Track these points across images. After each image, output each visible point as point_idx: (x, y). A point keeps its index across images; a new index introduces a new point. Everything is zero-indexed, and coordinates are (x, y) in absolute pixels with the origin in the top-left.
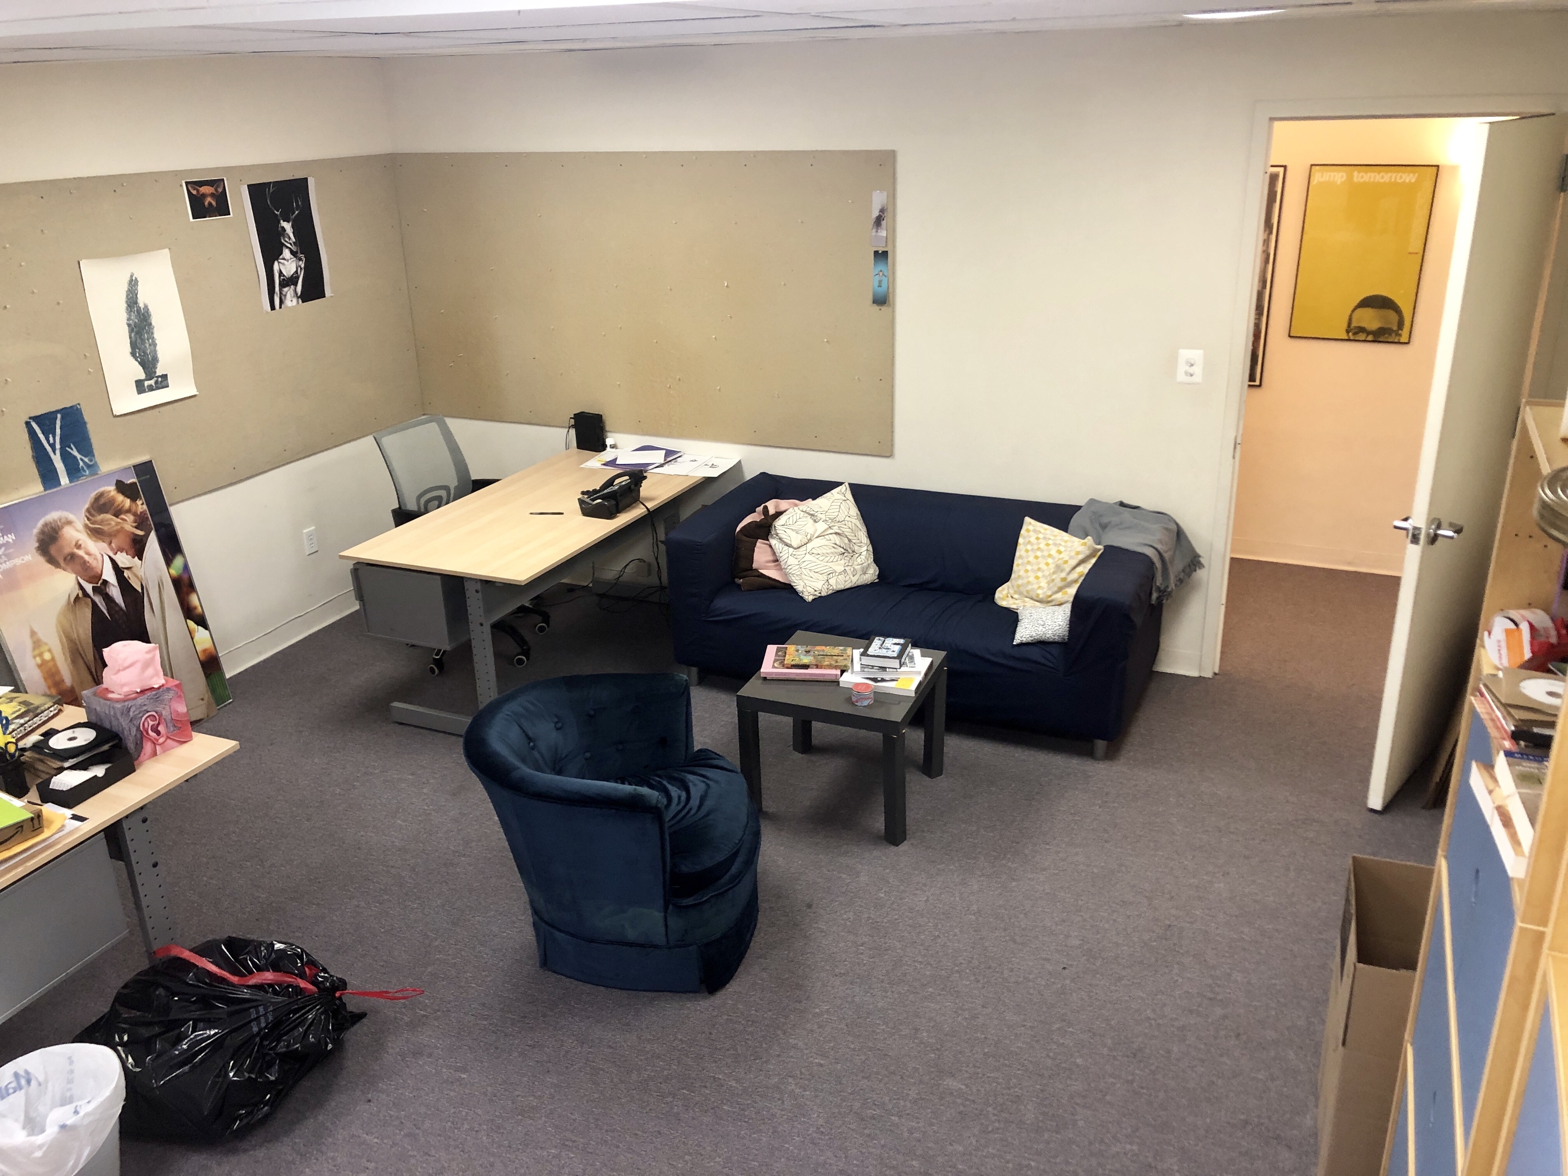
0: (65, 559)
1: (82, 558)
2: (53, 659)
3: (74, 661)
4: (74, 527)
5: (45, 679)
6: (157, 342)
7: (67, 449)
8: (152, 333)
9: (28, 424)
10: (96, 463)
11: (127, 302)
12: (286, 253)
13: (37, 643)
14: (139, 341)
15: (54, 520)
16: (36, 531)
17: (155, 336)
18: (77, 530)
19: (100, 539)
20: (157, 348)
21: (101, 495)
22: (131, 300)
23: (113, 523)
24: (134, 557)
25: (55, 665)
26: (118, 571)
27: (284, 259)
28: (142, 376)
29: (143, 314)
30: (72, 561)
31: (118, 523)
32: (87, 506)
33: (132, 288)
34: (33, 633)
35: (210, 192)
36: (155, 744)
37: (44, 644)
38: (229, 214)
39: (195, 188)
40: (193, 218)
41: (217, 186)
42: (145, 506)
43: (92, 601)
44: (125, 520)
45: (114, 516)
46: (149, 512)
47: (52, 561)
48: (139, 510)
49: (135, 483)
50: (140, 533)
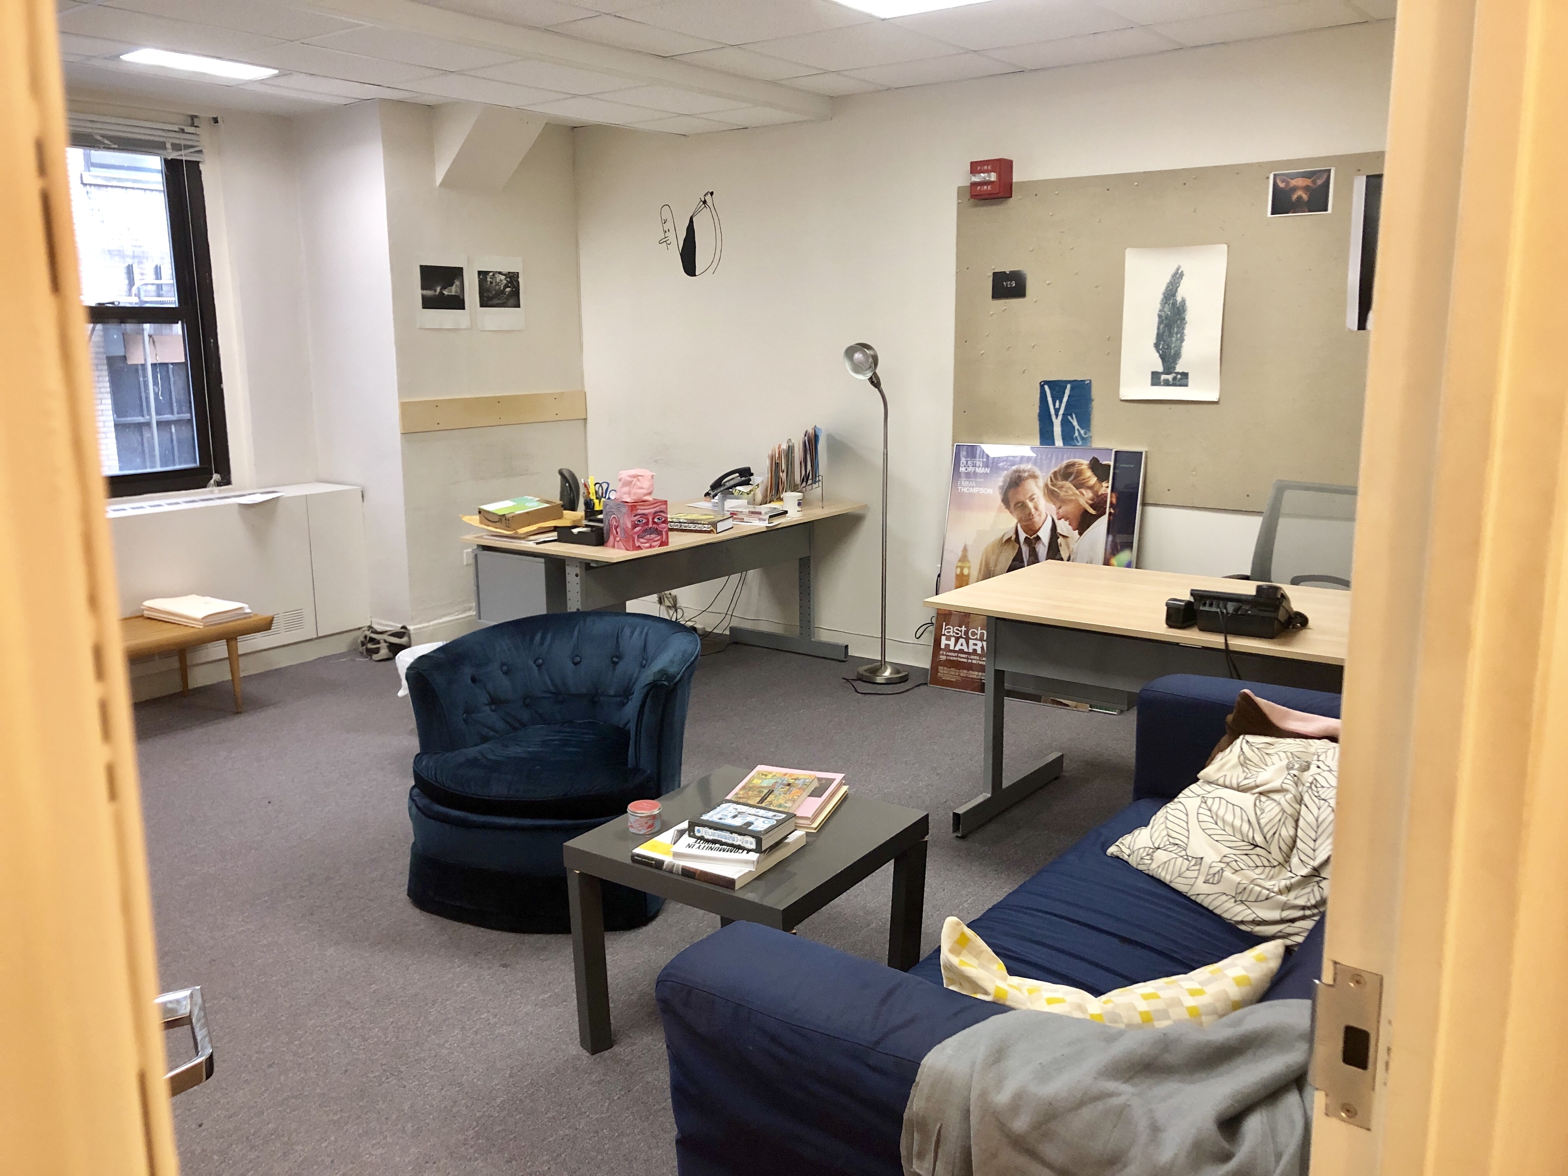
0: (1015, 505)
4: (1037, 482)
6: (1185, 338)
7: (1070, 418)
8: (1183, 329)
9: (1042, 387)
10: (1090, 438)
11: (1164, 294)
13: (964, 559)
14: (1166, 333)
17: (1186, 331)
18: (1037, 485)
19: (1052, 501)
20: (1184, 344)
21: (1073, 465)
22: (1169, 293)
23: (1070, 492)
24: (1074, 530)
26: (1054, 533)
28: (1161, 371)
29: (1178, 308)
31: (1074, 494)
32: (1056, 469)
33: (1174, 280)
34: (965, 549)
35: (1304, 185)
36: (615, 538)
37: (968, 561)
38: (1326, 210)
39: (1283, 181)
40: (1272, 214)
41: (1318, 178)
42: (1109, 490)
43: (1020, 549)
44: (1083, 495)
45: (1074, 486)
46: (1111, 497)
47: (1006, 501)
48: (1102, 491)
49: (1109, 466)
50: (1092, 511)
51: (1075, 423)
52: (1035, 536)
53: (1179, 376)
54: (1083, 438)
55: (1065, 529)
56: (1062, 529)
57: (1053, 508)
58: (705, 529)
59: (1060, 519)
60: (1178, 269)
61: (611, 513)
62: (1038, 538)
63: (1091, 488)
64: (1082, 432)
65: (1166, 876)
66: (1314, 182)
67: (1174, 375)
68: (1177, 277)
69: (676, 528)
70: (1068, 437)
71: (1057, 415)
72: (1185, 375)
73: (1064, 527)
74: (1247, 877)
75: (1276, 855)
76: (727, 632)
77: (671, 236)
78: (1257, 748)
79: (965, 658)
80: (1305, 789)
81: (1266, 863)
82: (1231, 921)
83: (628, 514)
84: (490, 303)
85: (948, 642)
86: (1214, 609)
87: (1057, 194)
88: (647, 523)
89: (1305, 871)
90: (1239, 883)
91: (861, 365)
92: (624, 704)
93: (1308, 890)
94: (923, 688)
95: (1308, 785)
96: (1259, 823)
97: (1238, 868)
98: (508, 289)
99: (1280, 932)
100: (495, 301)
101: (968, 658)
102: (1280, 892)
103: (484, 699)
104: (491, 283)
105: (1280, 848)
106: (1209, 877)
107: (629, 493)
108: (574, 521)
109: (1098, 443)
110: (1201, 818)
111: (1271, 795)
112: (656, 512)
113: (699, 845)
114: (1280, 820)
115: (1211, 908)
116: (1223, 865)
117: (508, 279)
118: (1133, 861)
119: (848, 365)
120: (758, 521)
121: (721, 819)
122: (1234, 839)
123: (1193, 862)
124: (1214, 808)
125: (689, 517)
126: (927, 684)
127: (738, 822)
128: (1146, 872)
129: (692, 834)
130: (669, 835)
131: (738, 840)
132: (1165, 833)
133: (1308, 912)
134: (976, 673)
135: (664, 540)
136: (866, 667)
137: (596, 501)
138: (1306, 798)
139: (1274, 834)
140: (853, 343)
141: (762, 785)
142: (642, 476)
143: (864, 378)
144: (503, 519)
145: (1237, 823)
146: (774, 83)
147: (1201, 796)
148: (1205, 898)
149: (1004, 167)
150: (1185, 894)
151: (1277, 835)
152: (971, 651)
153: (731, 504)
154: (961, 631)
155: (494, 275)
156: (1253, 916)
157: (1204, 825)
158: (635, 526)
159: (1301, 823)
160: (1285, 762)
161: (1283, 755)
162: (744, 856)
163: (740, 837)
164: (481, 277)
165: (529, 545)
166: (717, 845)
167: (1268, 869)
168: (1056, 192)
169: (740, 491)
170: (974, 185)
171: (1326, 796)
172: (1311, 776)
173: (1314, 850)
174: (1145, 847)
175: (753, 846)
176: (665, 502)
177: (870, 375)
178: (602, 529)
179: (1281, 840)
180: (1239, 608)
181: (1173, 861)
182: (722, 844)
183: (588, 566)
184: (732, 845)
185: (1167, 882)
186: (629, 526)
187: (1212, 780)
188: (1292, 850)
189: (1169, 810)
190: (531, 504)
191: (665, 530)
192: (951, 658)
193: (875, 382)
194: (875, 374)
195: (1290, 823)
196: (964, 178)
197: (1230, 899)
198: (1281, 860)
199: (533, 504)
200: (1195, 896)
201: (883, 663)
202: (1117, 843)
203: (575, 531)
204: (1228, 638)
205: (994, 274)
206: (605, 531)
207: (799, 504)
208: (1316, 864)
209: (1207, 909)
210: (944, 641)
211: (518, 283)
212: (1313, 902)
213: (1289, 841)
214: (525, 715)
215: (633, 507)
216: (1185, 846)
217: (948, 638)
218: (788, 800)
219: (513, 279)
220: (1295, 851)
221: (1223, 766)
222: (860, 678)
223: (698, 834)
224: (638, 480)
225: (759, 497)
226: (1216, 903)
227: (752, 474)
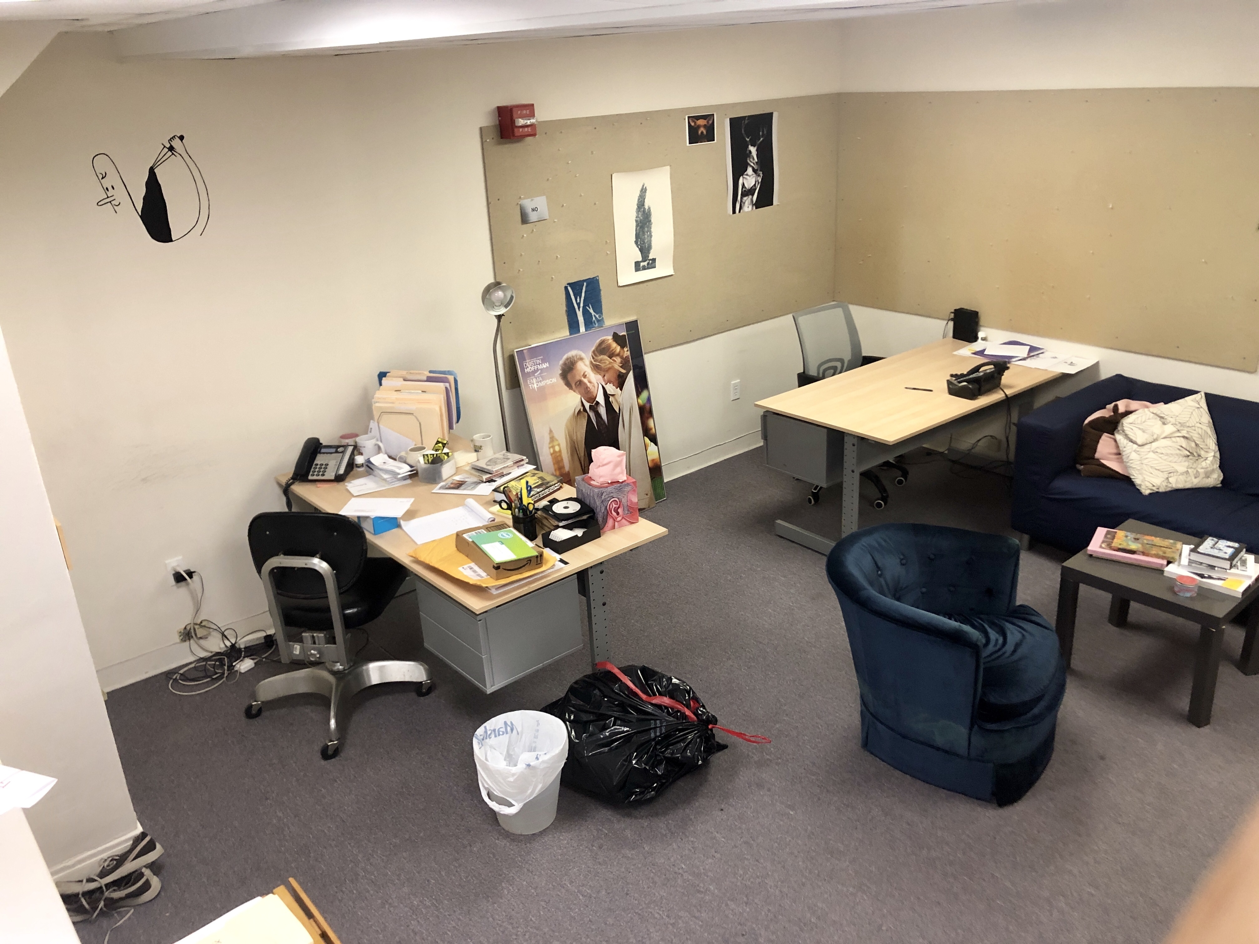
0: (575, 384)
1: (585, 384)
2: (560, 451)
3: (572, 455)
4: (584, 362)
5: (554, 464)
6: (652, 234)
7: (587, 308)
8: (651, 228)
9: (566, 288)
10: (603, 318)
11: (637, 204)
12: (750, 171)
13: (552, 439)
14: (641, 233)
15: (573, 356)
16: (561, 362)
17: (652, 230)
18: (585, 365)
19: (598, 373)
20: (653, 239)
21: (603, 342)
22: (640, 204)
23: (608, 362)
24: (617, 388)
25: (560, 456)
26: (606, 396)
27: (747, 175)
28: (640, 259)
29: (647, 214)
30: (579, 385)
31: (610, 363)
32: (593, 349)
33: (642, 194)
34: (552, 432)
35: (703, 123)
37: (556, 440)
38: (714, 140)
39: (694, 121)
40: (690, 143)
41: (709, 119)
42: (629, 353)
44: (615, 361)
45: (609, 357)
46: (630, 357)
47: (568, 384)
48: (625, 355)
49: (625, 335)
50: (623, 371)
51: (591, 311)
52: (595, 402)
53: (651, 262)
54: (598, 321)
57: (600, 377)
59: (606, 384)
60: (643, 186)
62: (598, 403)
63: (618, 355)
64: (597, 316)
66: (708, 122)
67: (648, 261)
68: (643, 191)
70: (589, 323)
72: (654, 260)
87: (561, 133)
91: (497, 303)
109: (611, 321)
143: (498, 313)
168: (561, 131)
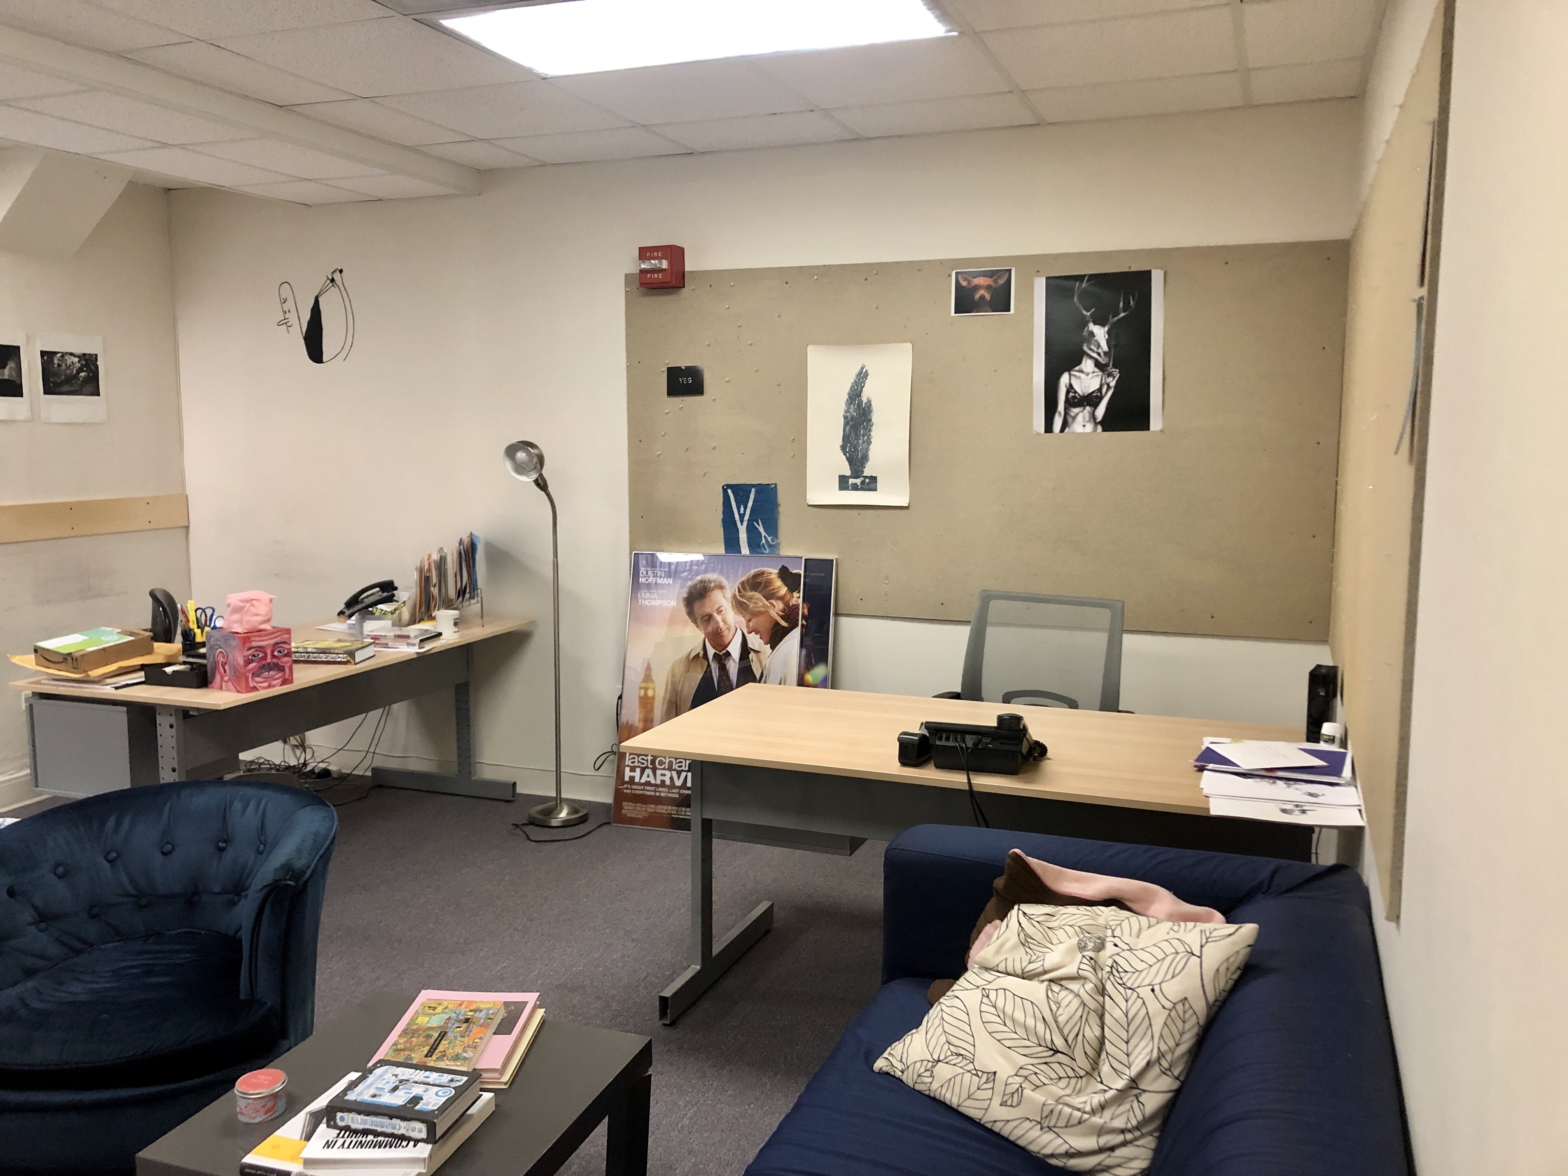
0: (702, 618)
3: (668, 710)
5: (640, 711)
6: (872, 440)
7: (755, 523)
8: (870, 431)
9: (725, 490)
10: (778, 544)
11: (849, 394)
12: (1088, 365)
13: (648, 678)
14: (853, 435)
15: (710, 581)
16: (690, 583)
17: (872, 433)
18: (724, 597)
19: (741, 613)
20: (872, 447)
21: (762, 573)
22: (854, 393)
23: (761, 604)
26: (745, 650)
27: (1081, 371)
28: (848, 473)
29: (864, 409)
30: (707, 621)
31: (764, 606)
32: (743, 579)
33: (859, 380)
34: (648, 669)
35: (986, 283)
36: (222, 679)
37: (652, 681)
38: (1009, 311)
39: (965, 280)
40: (955, 313)
41: (1000, 277)
42: (800, 601)
43: (709, 665)
44: (774, 606)
45: (764, 597)
46: (803, 608)
47: (691, 613)
48: (793, 602)
49: (800, 575)
50: (784, 623)
51: (761, 530)
52: (724, 651)
53: (867, 480)
54: (770, 546)
55: (756, 644)
56: (752, 643)
57: (742, 620)
58: (339, 660)
59: (750, 633)
60: (862, 368)
61: (216, 647)
62: (728, 654)
63: (781, 598)
64: (769, 539)
65: (952, 1097)
66: (995, 281)
67: (862, 479)
68: (862, 376)
69: (303, 659)
70: (755, 543)
71: (742, 521)
72: (874, 479)
73: (755, 641)
74: (1051, 1095)
75: (1083, 1062)
76: (369, 773)
77: (293, 318)
78: (1038, 922)
79: (652, 791)
80: (1105, 976)
81: (1071, 1074)
82: (1039, 1155)
83: (240, 649)
84: (57, 390)
85: (632, 774)
86: (951, 743)
87: (733, 286)
88: (265, 658)
89: (1120, 1084)
90: (1044, 1105)
91: (524, 466)
92: (234, 904)
93: (1126, 1107)
94: (606, 828)
95: (1109, 969)
96: (1056, 1022)
97: (1039, 1083)
98: (82, 374)
99: (1099, 1164)
100: (66, 388)
101: (655, 791)
102: (1093, 1112)
103: (28, 916)
104: (59, 365)
105: (1085, 1053)
106: (1006, 1098)
107: (240, 622)
108: (169, 657)
109: (786, 551)
110: (987, 1017)
111: (1063, 983)
112: (276, 644)
113: (343, 1140)
114: (1081, 1017)
115: (1012, 1138)
116: (1019, 1080)
117: (84, 362)
118: (908, 1078)
119: (508, 465)
120: (406, 647)
121: (374, 1096)
122: (1028, 1043)
123: (985, 1077)
124: (1000, 1004)
125: (319, 646)
126: (609, 823)
127: (399, 1099)
128: (927, 1093)
129: (332, 1123)
130: (296, 1124)
131: (401, 1127)
132: (943, 1039)
133: (1129, 1136)
134: (665, 807)
135: (287, 677)
136: (540, 807)
137: (198, 632)
138: (1109, 986)
139: (1077, 1035)
140: (514, 440)
141: (429, 1025)
142: (257, 600)
143: (528, 480)
144: (69, 659)
145: (1030, 1022)
146: (414, 149)
147: (981, 988)
148: (1004, 1125)
149: (675, 254)
150: (978, 1121)
151: (1080, 1037)
152: (658, 782)
153: (371, 627)
154: (647, 761)
155: (62, 356)
156: (1066, 1147)
157: (991, 1027)
158: (248, 662)
159: (1108, 1019)
160: (1075, 940)
161: (1070, 930)
162: (408, 1152)
163: (403, 1124)
164: (45, 358)
165: (106, 691)
166: (370, 1137)
167: (1073, 1081)
168: (732, 284)
169: (382, 610)
170: (643, 272)
171: (1132, 984)
172: (1110, 957)
173: (1128, 1055)
174: (922, 1061)
175: (424, 1135)
176: (288, 631)
177: (535, 476)
178: (205, 666)
179: (1085, 1042)
180: (980, 741)
181: (959, 1078)
182: (376, 1134)
183: (185, 714)
184: (392, 1135)
185: (955, 1106)
186: (241, 661)
187: (991, 966)
188: (1099, 1055)
189: (944, 1008)
190: (110, 638)
191: (289, 664)
192: (637, 792)
193: (541, 484)
194: (541, 475)
195: (1094, 1020)
196: (632, 265)
197: (1035, 1125)
198: (1088, 1067)
199: (112, 637)
200: (991, 1124)
201: (559, 802)
202: (885, 1055)
203: (169, 670)
204: (971, 777)
205: (669, 369)
206: (209, 670)
207: (456, 624)
208: (1134, 1071)
209: (1006, 1139)
210: (628, 773)
211: (97, 367)
212: (1134, 1122)
213: (1095, 1043)
214: (91, 930)
215: (246, 638)
216: (972, 1057)
217: (633, 769)
218: (469, 1046)
219: (89, 362)
220: (1104, 1055)
221: (1002, 946)
222: (532, 822)
223: (341, 1124)
224: (252, 605)
225: (406, 615)
226: (1018, 1132)
227: (396, 589)
